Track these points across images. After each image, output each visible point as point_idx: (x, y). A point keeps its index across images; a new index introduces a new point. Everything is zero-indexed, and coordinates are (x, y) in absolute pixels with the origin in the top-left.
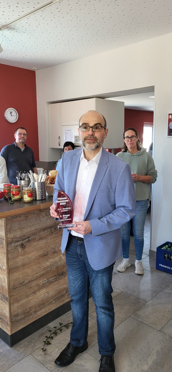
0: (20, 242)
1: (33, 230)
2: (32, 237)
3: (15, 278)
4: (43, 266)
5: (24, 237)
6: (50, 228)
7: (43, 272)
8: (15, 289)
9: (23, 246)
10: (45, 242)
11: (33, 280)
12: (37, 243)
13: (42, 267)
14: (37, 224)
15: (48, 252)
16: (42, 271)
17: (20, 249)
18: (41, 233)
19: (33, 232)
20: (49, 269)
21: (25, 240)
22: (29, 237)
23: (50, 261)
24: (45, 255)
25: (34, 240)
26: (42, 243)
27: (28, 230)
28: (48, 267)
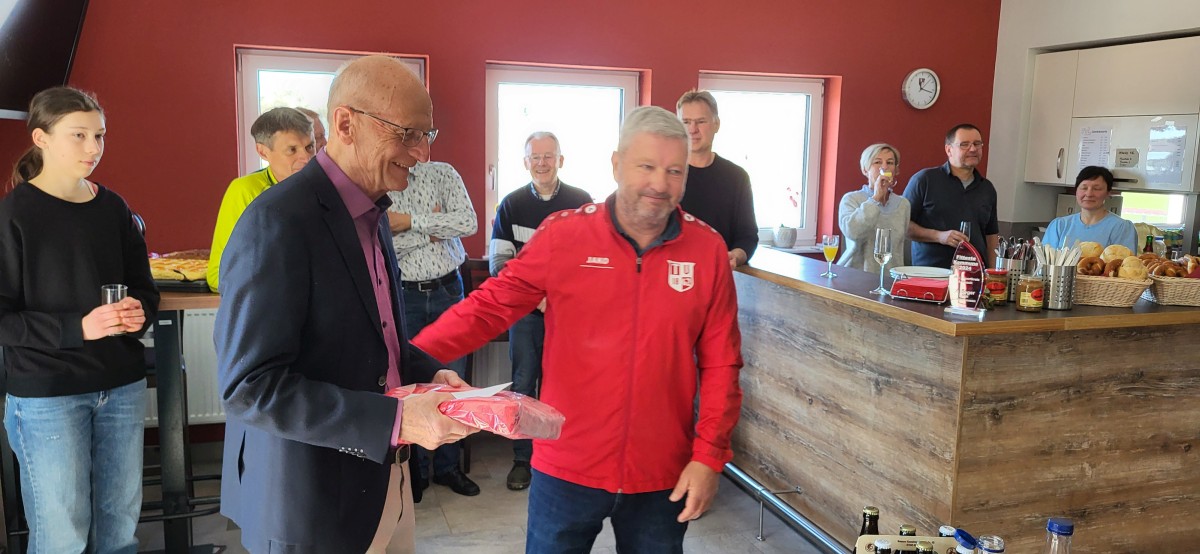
0: (993, 405)
1: (1024, 384)
2: (1020, 400)
3: (970, 486)
4: (1035, 479)
5: (1000, 395)
6: (1066, 386)
7: (1034, 493)
8: (965, 512)
9: (995, 413)
10: (1048, 419)
11: (1008, 507)
12: (1029, 417)
13: (1035, 482)
14: (1036, 369)
15: (1052, 447)
16: (1032, 490)
17: (989, 422)
18: (1043, 396)
19: (1024, 387)
20: (1050, 492)
21: (1004, 404)
22: (1012, 398)
23: (1054, 469)
24: (1044, 453)
25: (1023, 407)
26: (1041, 420)
27: (1013, 381)
28: (1047, 485)
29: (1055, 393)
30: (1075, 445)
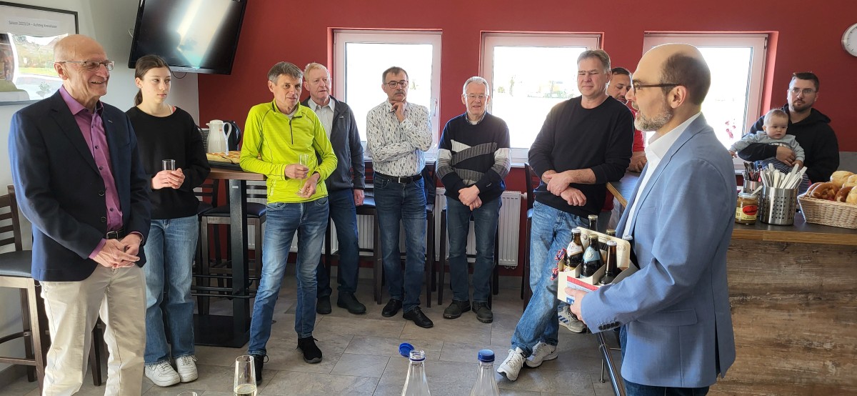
19: (757, 287)
20: (788, 379)
21: (735, 298)
23: (792, 361)
24: (780, 345)
25: (757, 304)
26: (777, 317)
27: (745, 280)
29: (792, 296)
30: (815, 343)
